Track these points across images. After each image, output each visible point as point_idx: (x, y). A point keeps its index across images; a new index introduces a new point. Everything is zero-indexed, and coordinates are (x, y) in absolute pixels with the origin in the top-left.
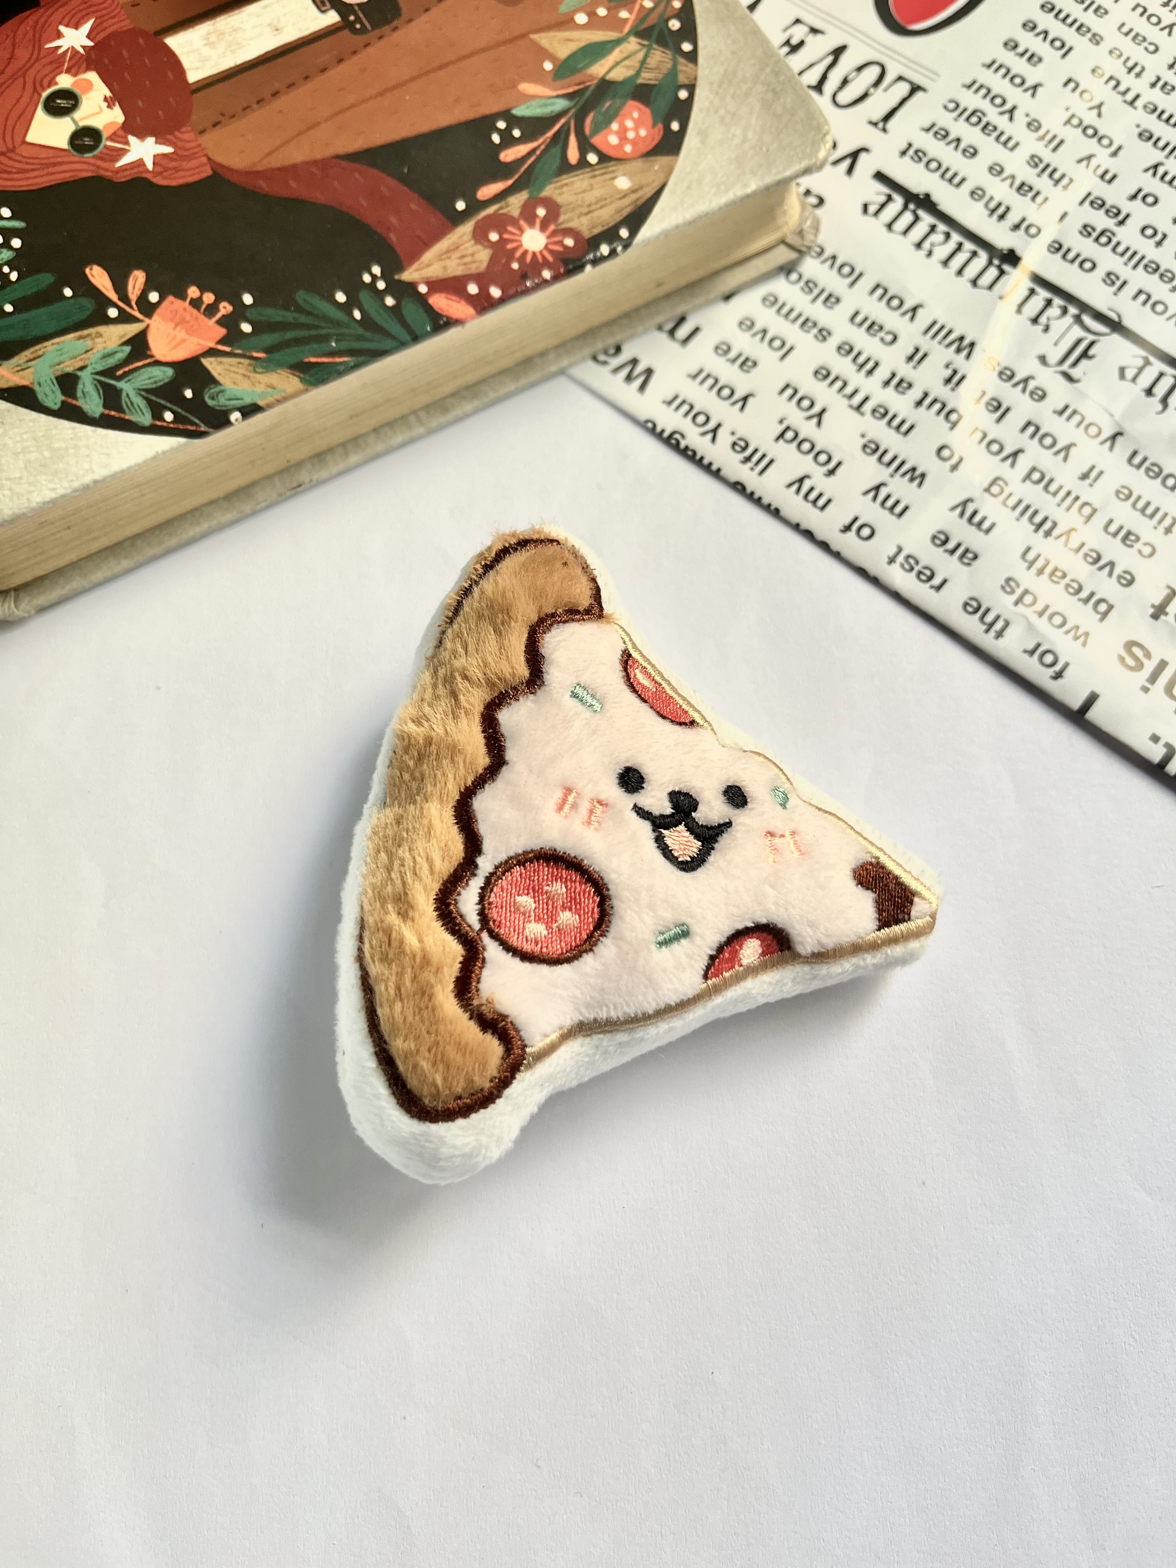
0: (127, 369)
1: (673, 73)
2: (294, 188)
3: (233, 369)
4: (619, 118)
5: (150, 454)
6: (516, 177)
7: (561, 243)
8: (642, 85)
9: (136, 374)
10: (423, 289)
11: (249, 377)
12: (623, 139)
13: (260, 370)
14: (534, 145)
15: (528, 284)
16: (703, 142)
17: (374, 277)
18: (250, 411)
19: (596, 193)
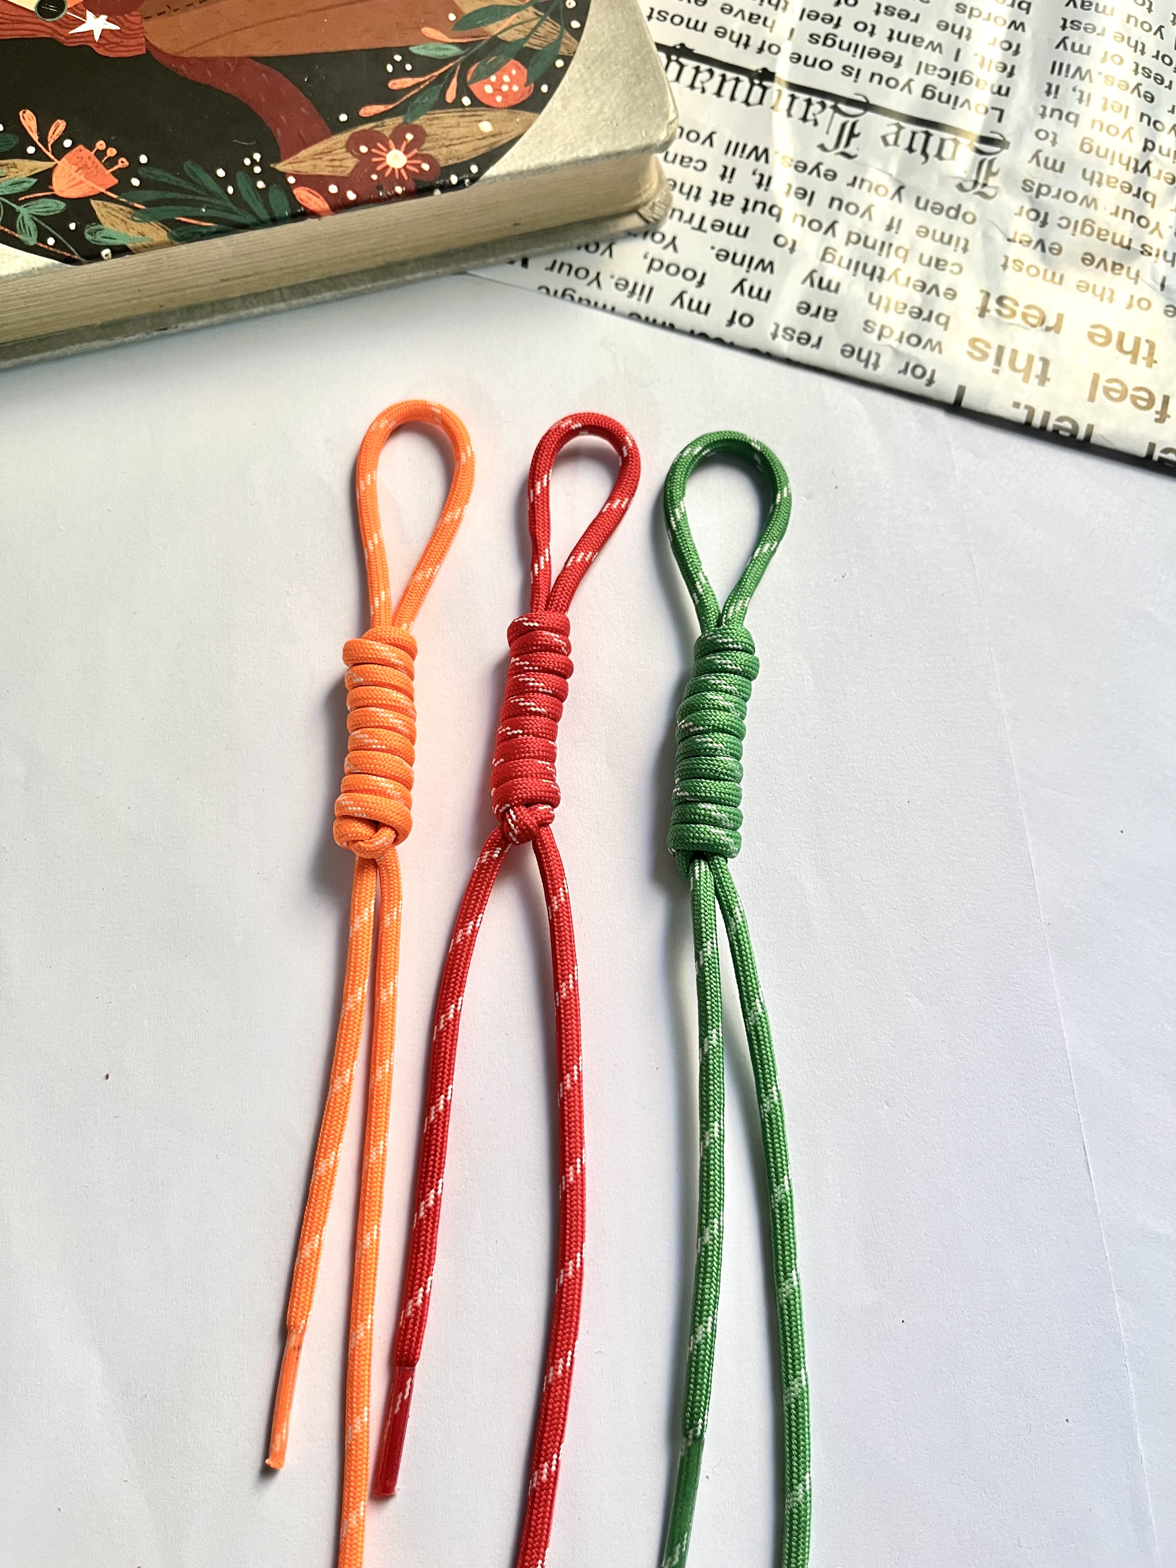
0: (28, 197)
1: (558, 42)
2: (209, 77)
3: (114, 213)
4: (498, 73)
5: (27, 267)
6: (398, 103)
7: (418, 166)
8: (527, 48)
9: (34, 202)
10: (291, 180)
11: (126, 223)
12: (497, 90)
13: (136, 219)
14: (421, 79)
15: (381, 194)
16: (564, 107)
17: (254, 162)
18: (119, 251)
19: (462, 131)
